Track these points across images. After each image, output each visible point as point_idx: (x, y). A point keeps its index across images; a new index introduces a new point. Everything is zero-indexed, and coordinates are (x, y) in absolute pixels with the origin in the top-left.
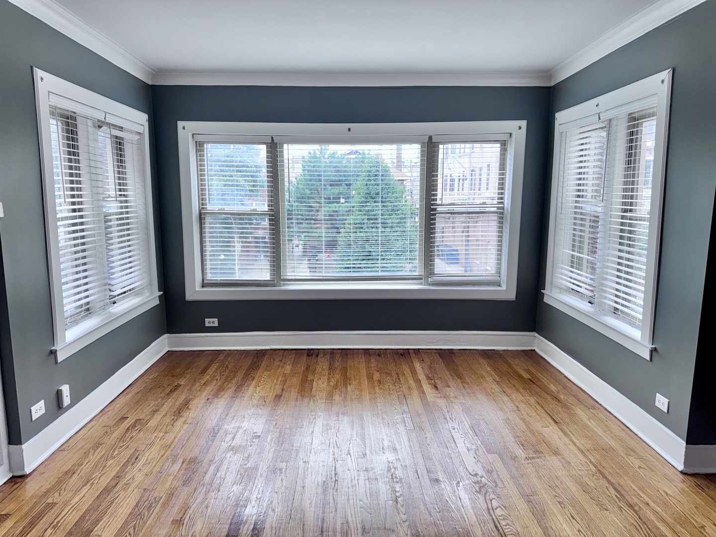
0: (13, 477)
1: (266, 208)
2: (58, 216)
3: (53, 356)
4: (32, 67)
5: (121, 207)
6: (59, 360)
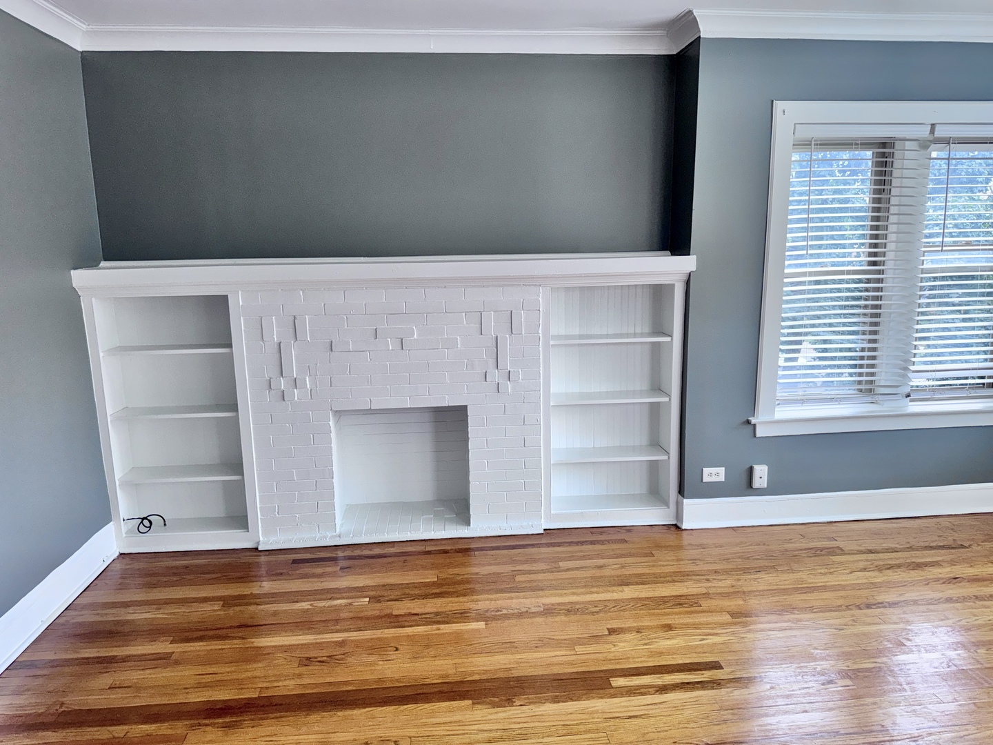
0: (675, 525)
2: (787, 271)
3: (750, 427)
4: (773, 101)
6: (758, 435)
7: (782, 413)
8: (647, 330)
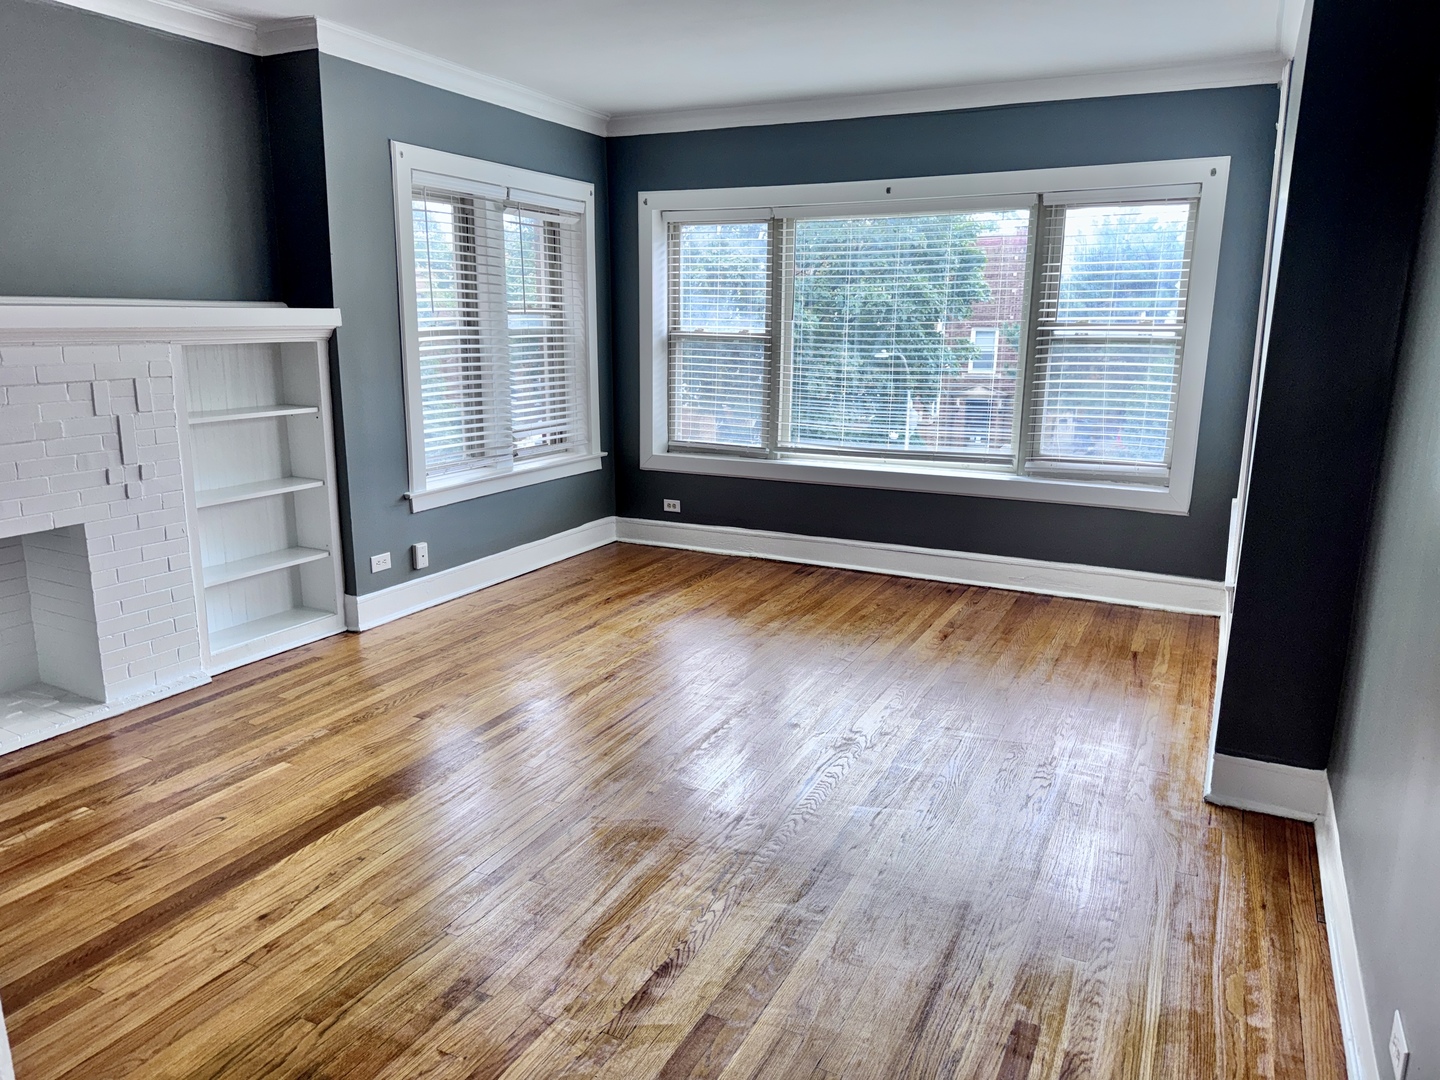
0: (347, 631)
1: (762, 330)
2: (420, 329)
3: (407, 502)
4: (389, 141)
5: (553, 323)
6: (415, 510)
7: (434, 483)
8: (271, 401)
